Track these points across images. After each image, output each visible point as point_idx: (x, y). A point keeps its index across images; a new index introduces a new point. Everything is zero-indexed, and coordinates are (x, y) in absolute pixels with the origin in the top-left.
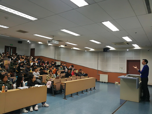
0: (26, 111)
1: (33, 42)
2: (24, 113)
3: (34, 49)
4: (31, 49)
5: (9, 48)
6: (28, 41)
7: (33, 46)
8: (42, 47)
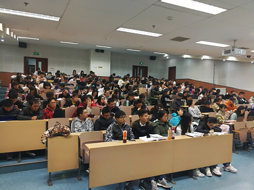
0: (201, 174)
1: (172, 56)
2: (198, 176)
3: (175, 67)
4: (169, 68)
5: (138, 68)
6: (166, 55)
7: (172, 63)
8: (189, 63)
